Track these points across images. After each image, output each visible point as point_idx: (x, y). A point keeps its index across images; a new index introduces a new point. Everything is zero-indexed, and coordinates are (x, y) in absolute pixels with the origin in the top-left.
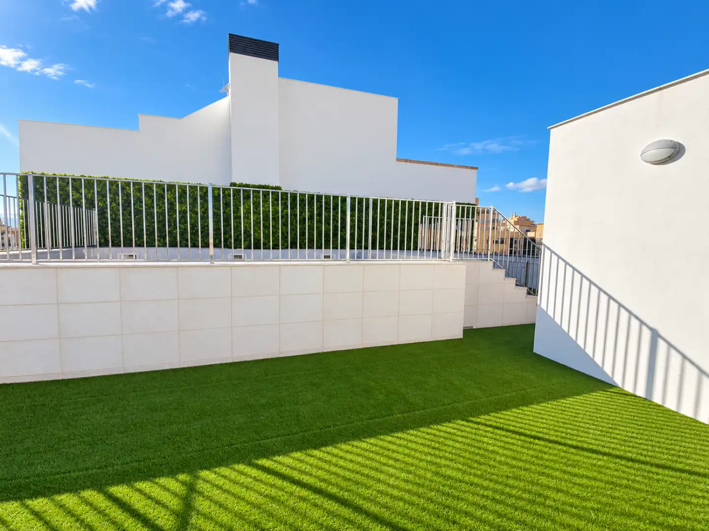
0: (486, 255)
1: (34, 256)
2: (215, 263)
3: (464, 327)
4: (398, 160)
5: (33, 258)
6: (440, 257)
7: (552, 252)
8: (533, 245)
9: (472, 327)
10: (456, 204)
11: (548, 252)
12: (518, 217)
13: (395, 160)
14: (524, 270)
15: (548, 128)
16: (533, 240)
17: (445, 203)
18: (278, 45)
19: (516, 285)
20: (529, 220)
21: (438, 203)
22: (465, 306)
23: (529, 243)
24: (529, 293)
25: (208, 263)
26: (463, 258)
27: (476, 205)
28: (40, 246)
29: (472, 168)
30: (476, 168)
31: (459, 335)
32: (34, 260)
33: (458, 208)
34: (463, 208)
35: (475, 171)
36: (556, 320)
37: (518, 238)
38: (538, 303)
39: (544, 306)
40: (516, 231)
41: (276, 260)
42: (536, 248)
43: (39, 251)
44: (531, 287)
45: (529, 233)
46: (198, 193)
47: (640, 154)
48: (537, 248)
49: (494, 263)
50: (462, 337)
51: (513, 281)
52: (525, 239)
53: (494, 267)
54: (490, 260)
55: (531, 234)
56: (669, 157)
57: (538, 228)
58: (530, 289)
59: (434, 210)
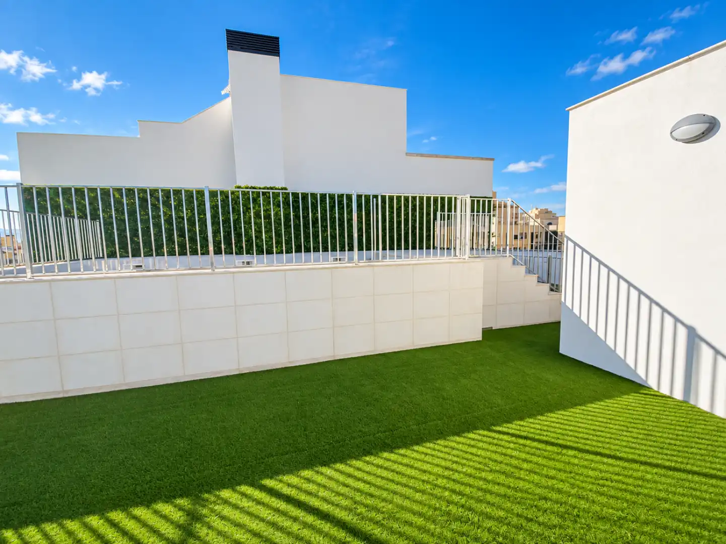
0: (505, 250)
1: (29, 271)
2: (215, 270)
3: (483, 329)
4: (407, 154)
5: (28, 274)
6: (455, 255)
7: (576, 244)
8: (555, 238)
9: (492, 327)
10: (471, 197)
11: (571, 245)
12: (539, 210)
13: (405, 154)
14: (546, 265)
15: (567, 109)
16: (555, 233)
17: (459, 197)
18: (277, 39)
19: (538, 282)
20: (551, 212)
21: (451, 198)
22: (483, 306)
23: (551, 236)
24: (552, 290)
25: (210, 271)
26: (480, 255)
27: (492, 198)
28: (35, 261)
29: (487, 159)
30: (492, 159)
31: (478, 337)
32: (29, 275)
33: (473, 202)
34: (478, 202)
35: (491, 162)
36: (582, 318)
37: (538, 233)
38: (563, 300)
39: (569, 304)
40: (536, 224)
41: (280, 265)
42: (558, 241)
43: (33, 266)
44: (553, 283)
45: (550, 226)
46: (194, 198)
47: (670, 132)
48: (560, 242)
49: (514, 260)
50: (481, 339)
51: (534, 278)
52: (547, 233)
53: (514, 263)
54: (510, 256)
55: (552, 228)
56: (703, 133)
57: (560, 219)
58: (553, 285)
59: (447, 205)
